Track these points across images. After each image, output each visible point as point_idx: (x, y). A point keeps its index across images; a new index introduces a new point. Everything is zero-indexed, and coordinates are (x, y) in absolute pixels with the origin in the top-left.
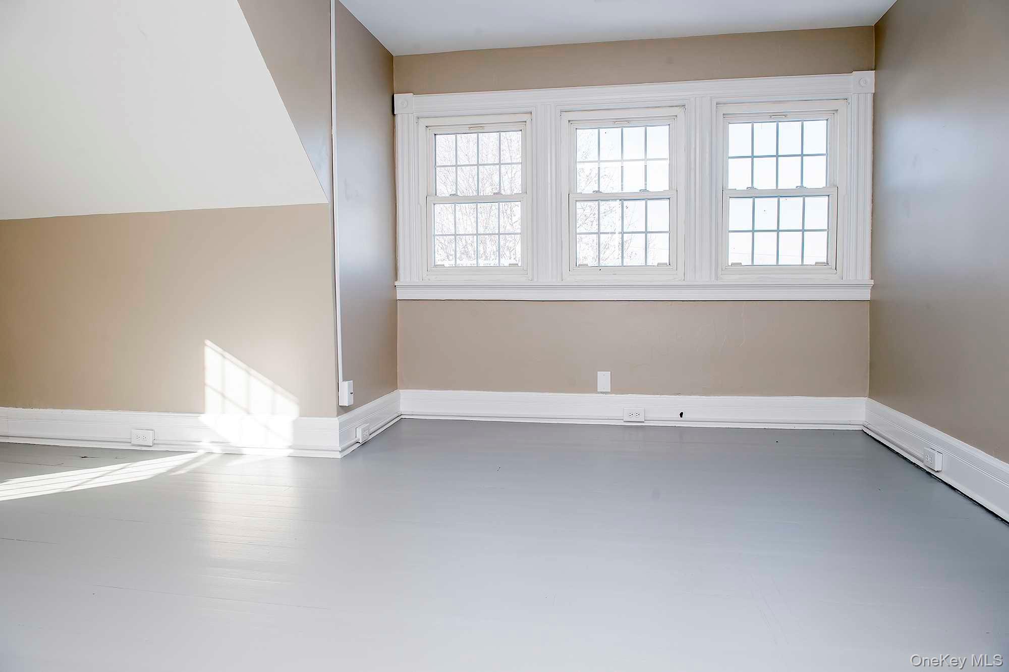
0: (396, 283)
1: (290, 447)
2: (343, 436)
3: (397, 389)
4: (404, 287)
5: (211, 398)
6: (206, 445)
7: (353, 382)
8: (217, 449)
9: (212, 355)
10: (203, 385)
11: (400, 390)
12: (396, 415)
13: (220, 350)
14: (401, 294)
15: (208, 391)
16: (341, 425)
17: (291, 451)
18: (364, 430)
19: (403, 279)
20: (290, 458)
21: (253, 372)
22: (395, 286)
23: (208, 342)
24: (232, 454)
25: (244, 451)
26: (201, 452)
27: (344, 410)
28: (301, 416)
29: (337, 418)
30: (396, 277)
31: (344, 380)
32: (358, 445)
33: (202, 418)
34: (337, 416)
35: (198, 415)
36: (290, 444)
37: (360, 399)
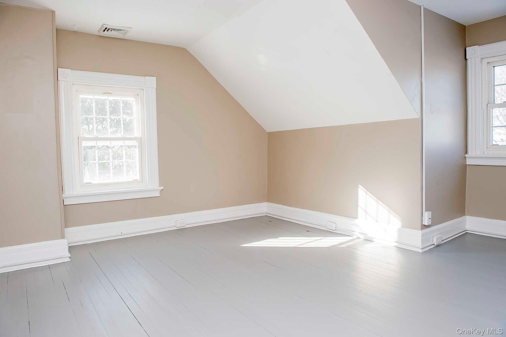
0: (466, 156)
1: (396, 242)
2: (423, 241)
3: (465, 215)
4: (470, 158)
5: (361, 212)
6: (357, 234)
7: (432, 212)
8: (362, 237)
9: (362, 192)
10: (357, 206)
11: (467, 216)
12: (463, 230)
13: (365, 190)
14: (469, 162)
15: (359, 209)
16: (423, 235)
17: (397, 244)
18: (437, 239)
19: (471, 152)
20: (395, 248)
21: (380, 202)
22: (465, 157)
23: (360, 186)
24: (369, 240)
25: (374, 240)
26: (355, 237)
27: (425, 227)
28: (403, 227)
29: (420, 231)
30: (466, 152)
31: (427, 210)
32: (433, 246)
33: (356, 221)
34: (421, 230)
35: (354, 219)
36: (396, 240)
37: (435, 222)
